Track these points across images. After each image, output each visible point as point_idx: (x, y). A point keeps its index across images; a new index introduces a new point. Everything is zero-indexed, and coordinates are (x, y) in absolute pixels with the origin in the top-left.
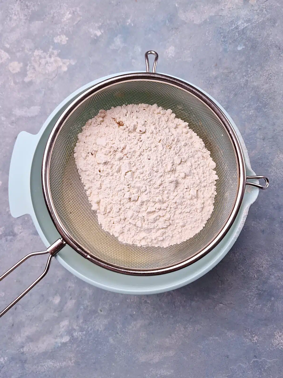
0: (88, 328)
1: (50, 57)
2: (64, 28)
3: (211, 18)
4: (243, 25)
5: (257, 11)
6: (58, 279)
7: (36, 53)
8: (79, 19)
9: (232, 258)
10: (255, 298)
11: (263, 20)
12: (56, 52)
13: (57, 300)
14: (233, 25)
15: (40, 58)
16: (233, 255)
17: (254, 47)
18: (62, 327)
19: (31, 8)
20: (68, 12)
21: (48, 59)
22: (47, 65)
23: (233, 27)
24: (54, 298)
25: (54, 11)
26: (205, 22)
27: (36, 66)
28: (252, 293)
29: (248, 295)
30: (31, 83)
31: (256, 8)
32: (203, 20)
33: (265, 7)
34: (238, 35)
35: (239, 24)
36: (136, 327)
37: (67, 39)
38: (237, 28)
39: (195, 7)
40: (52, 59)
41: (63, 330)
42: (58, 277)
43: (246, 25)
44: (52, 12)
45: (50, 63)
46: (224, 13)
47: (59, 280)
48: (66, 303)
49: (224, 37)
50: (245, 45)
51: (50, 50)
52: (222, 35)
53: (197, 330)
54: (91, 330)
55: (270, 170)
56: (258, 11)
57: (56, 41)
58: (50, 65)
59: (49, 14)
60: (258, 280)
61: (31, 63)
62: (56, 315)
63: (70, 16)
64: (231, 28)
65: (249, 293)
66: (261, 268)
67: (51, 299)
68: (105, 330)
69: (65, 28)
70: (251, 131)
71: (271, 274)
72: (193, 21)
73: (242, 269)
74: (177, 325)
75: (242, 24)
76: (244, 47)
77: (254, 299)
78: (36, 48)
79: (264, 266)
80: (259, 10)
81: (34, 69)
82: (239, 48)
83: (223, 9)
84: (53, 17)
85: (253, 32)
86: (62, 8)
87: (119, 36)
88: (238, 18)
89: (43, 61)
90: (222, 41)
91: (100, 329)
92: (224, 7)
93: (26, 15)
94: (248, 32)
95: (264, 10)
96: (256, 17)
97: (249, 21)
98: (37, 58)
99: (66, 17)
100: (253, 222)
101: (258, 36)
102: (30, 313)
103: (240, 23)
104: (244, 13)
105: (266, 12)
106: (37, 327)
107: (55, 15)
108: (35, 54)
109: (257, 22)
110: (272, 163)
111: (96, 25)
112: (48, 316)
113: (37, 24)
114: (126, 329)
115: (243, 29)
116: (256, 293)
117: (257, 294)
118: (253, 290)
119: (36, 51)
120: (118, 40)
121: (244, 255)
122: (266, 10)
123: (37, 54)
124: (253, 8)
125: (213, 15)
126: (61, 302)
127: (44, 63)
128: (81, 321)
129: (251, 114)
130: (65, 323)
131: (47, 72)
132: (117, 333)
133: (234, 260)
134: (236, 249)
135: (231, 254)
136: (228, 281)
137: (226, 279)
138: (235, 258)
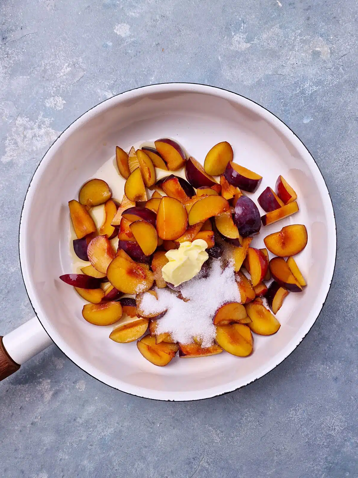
1: (39, 127)
2: (59, 86)
3: (267, 77)
4: (311, 88)
5: (330, 69)
7: (20, 121)
8: (81, 74)
9: (292, 418)
10: (324, 474)
11: (339, 82)
12: (47, 121)
14: (298, 88)
15: (25, 128)
16: (294, 413)
17: (326, 120)
19: (13, 57)
20: (67, 64)
21: (36, 130)
22: (34, 138)
23: (298, 91)
25: (46, 62)
26: (259, 83)
27: (19, 140)
28: (319, 467)
29: (314, 470)
30: (11, 164)
31: (330, 65)
32: (256, 80)
33: (341, 64)
34: (304, 103)
35: (306, 86)
37: (64, 102)
38: (303, 92)
39: (245, 62)
40: (43, 131)
42: (44, 445)
43: (315, 88)
44: (43, 63)
45: (39, 136)
46: (286, 71)
47: (47, 450)
49: (285, 105)
50: (313, 116)
51: (40, 117)
52: (283, 102)
55: (346, 292)
56: (332, 70)
57: (48, 105)
58: (38, 138)
59: (38, 66)
60: (328, 448)
61: (11, 135)
63: (69, 69)
64: (294, 93)
65: (315, 468)
66: (332, 432)
69: (62, 86)
71: (345, 440)
72: (242, 81)
73: (306, 433)
75: (309, 87)
76: (312, 119)
77: (322, 475)
78: (20, 114)
79: (337, 428)
80: (334, 68)
81: (16, 143)
82: (306, 121)
83: (284, 65)
84: (45, 71)
85: (324, 98)
86: (57, 57)
88: (304, 79)
89: (29, 133)
90: (282, 110)
92: (286, 63)
93: (6, 67)
94: (318, 98)
95: (341, 69)
96: (330, 78)
97: (319, 83)
98: (21, 129)
99: (63, 71)
100: (322, 366)
101: (332, 105)
103: (307, 85)
104: (312, 71)
105: (343, 71)
107: (48, 67)
108: (17, 122)
109: (331, 85)
110: (349, 283)
111: (106, 83)
113: (21, 80)
115: (311, 94)
116: (324, 466)
117: (327, 468)
118: (321, 463)
119: (19, 119)
121: (309, 413)
122: (343, 69)
123: (21, 122)
124: (325, 66)
125: (270, 73)
127: (31, 137)
131: (34, 148)
133: (294, 420)
134: (297, 405)
135: (290, 412)
136: (287, 451)
137: (283, 448)
138: (296, 416)
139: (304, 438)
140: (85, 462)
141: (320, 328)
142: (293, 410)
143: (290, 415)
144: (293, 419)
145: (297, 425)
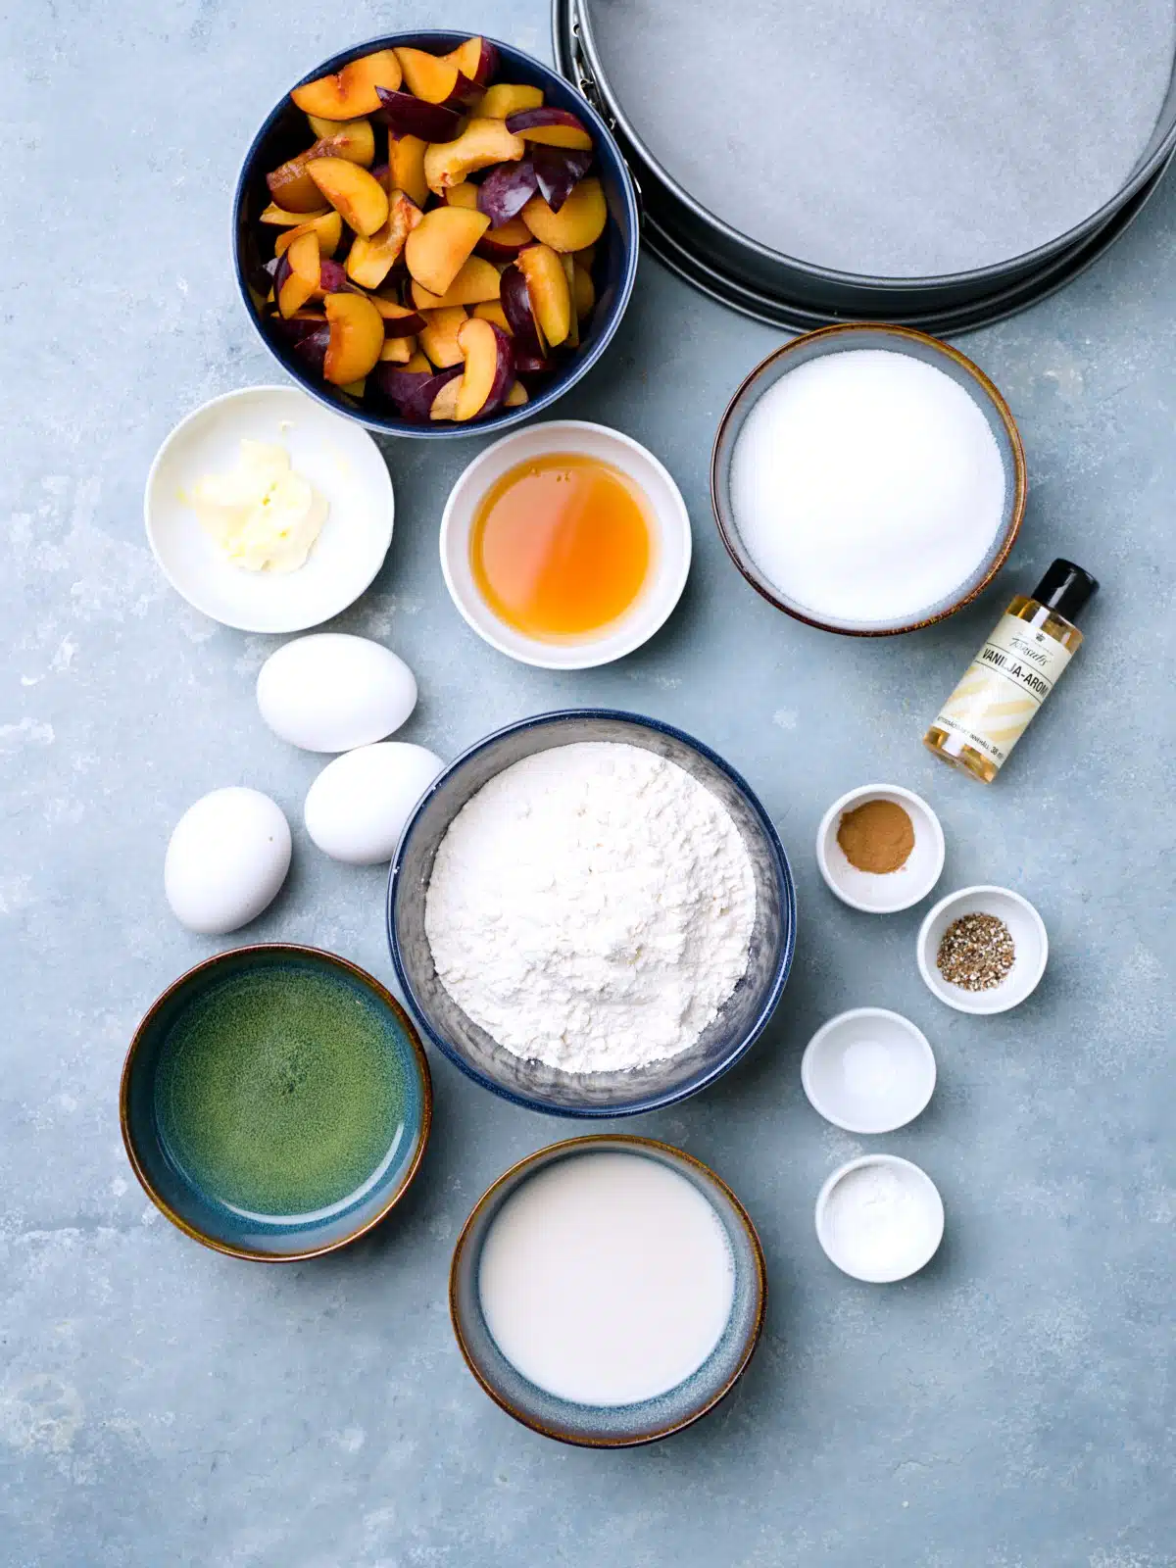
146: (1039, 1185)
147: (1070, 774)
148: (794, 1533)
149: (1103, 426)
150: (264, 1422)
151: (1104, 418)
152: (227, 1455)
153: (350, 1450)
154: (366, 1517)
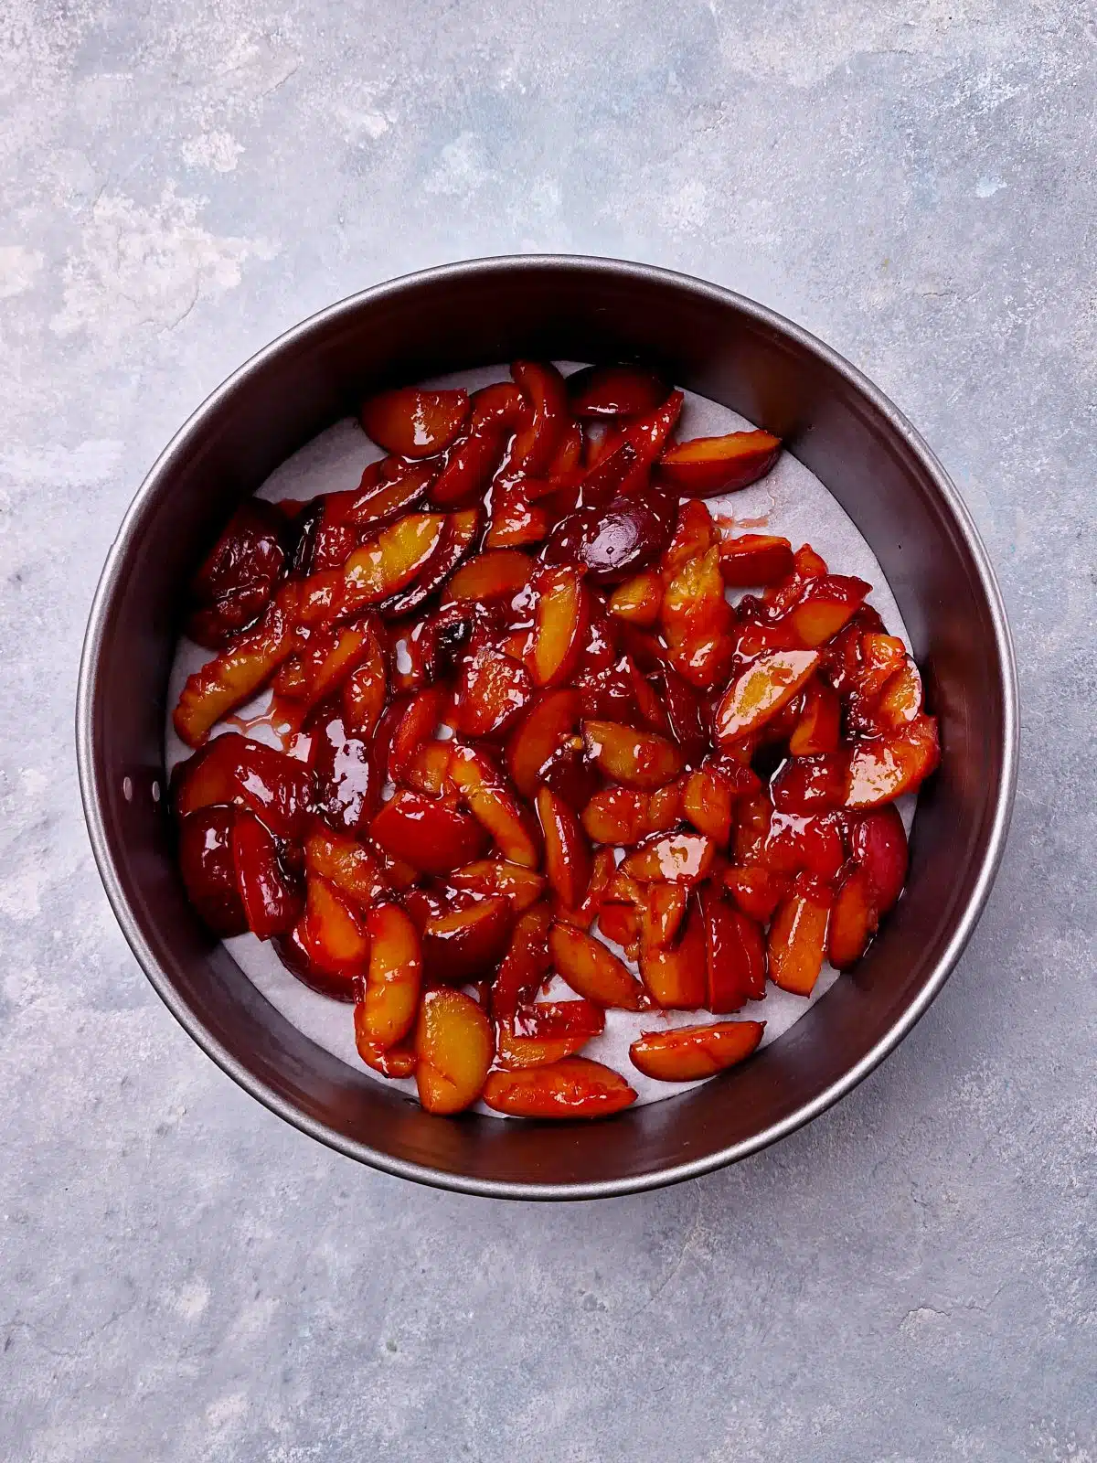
0: (335, 1426)
1: (165, 225)
2: (224, 102)
3: (862, 60)
4: (996, 91)
5: (1054, 32)
6: (201, 1205)
7: (106, 208)
8: (290, 63)
9: (968, 1103)
10: (1077, 1281)
11: (1083, 72)
12: (190, 206)
13: (194, 1302)
14: (957, 93)
15: (122, 230)
16: (975, 1089)
17: (1046, 186)
18: (215, 1424)
19: (81, 17)
20: (245, 36)
21: (155, 234)
22: (149, 258)
23: (957, 102)
24: (178, 1291)
25: (183, 28)
26: (836, 78)
27: (104, 264)
28: (1059, 1260)
29: (1043, 1269)
30: (80, 339)
31: (1052, 20)
32: (828, 70)
33: (1087, 16)
34: (979, 136)
35: (981, 86)
36: (548, 1419)
37: (241, 149)
38: (971, 103)
39: (792, 16)
40: (176, 235)
41: (220, 1437)
42: (197, 1197)
43: (1009, 91)
44: (174, 35)
45: (164, 253)
46: (918, 41)
47: (206, 1211)
48: (234, 1315)
49: (919, 143)
50: (1007, 175)
51: (167, 196)
52: (910, 134)
53: (823, 1430)
54: (347, 1436)
56: (1061, 34)
57: (190, 159)
58: (162, 259)
59: (158, 42)
60: (1087, 1200)
61: (80, 252)
62: (190, 1369)
63: (253, 49)
64: (946, 105)
65: (1049, 1260)
67: (166, 1295)
68: (410, 1433)
69: (231, 100)
70: (1041, 543)
72: (785, 74)
73: (1013, 1152)
74: (735, 1409)
75: (991, 89)
76: (1005, 185)
77: (1070, 1283)
78: (104, 188)
80: (1064, 29)
81: (94, 276)
82: (985, 191)
83: (912, 23)
84: (178, 58)
85: (1040, 121)
86: (216, 15)
87: (468, 136)
88: (976, 63)
89: (135, 246)
90: (908, 159)
91: (387, 1433)
92: (917, 16)
93: (61, 48)
94: (1021, 122)
95: (1087, 30)
96: (1054, 58)
97: (1021, 75)
98: (110, 231)
99: (233, 55)
100: (1059, 941)
101: (1063, 140)
102: (70, 1364)
103: (983, 83)
104: (998, 40)
106: (106, 1424)
107: (187, 46)
108: (97, 212)
109: (1059, 81)
111: (367, 90)
112: (150, 1376)
113: (106, 86)
114: (507, 1428)
115: (999, 109)
116: (1078, 1256)
117: (1085, 1260)
118: (1067, 1247)
119: (103, 200)
120: (462, 154)
121: (1022, 1089)
123: (109, 213)
124: (1038, 23)
125: (870, 48)
126: (210, 1309)
127: (140, 256)
128: (304, 1395)
129: (1038, 470)
130: (230, 1406)
131: (152, 290)
132: (466, 1449)
133: (976, 1110)
134: (984, 1063)
135: (963, 1085)
136: (957, 1206)
137: (944, 1197)
138: (981, 1100)
139: (1007, 1165)
140: (327, 1249)
141: (1047, 825)
142: (972, 1079)
143: (962, 1095)
144: (972, 1107)
145: (986, 1125)
146: (1062, 936)
147: (1066, 431)
148: (775, 1412)
149: (1079, 32)
150: (76, 1280)
151: (1079, 23)
152: (25, 1328)
153: (189, 1315)
154: (211, 1408)
